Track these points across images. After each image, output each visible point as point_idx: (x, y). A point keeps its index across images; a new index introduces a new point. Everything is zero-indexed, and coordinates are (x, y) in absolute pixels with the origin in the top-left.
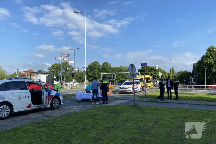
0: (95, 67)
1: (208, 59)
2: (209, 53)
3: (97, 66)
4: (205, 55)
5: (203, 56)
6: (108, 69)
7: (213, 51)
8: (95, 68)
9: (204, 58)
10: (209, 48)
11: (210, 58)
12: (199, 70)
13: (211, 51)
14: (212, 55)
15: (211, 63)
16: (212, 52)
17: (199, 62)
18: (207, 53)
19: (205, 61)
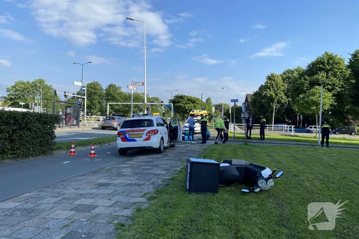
0: (94, 91)
1: (268, 90)
2: (269, 82)
3: (97, 89)
4: (264, 84)
5: (262, 86)
6: (116, 96)
7: (274, 80)
8: (95, 93)
9: (262, 88)
10: (269, 76)
11: (270, 90)
12: (256, 104)
13: (272, 80)
14: (272, 85)
15: (272, 95)
16: (272, 82)
17: (256, 94)
18: (267, 81)
19: (264, 92)
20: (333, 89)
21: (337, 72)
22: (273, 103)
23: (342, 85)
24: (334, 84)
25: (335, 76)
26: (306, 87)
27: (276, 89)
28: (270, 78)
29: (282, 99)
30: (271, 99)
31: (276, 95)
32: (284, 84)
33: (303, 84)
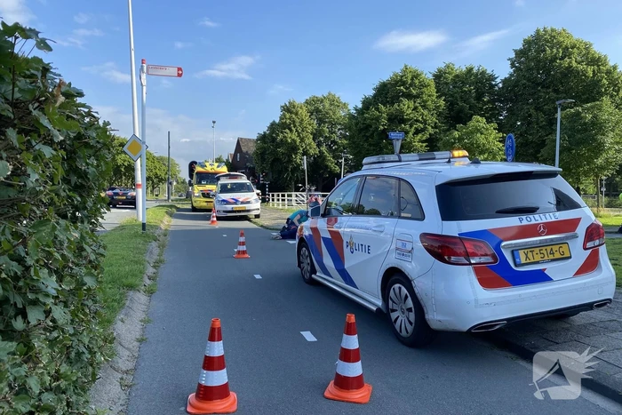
1: (287, 131)
2: (288, 116)
4: (277, 121)
7: (296, 114)
9: (273, 126)
10: (286, 105)
11: (291, 131)
12: (266, 156)
13: (291, 113)
14: (294, 122)
15: (294, 141)
16: (294, 116)
17: (263, 138)
18: (284, 115)
19: (281, 136)
20: (423, 130)
21: (426, 101)
22: (296, 154)
23: (436, 123)
24: (425, 122)
25: (424, 107)
26: (383, 125)
27: (300, 130)
28: (288, 109)
29: (310, 148)
30: (293, 148)
31: (302, 140)
32: (312, 121)
33: (377, 119)
